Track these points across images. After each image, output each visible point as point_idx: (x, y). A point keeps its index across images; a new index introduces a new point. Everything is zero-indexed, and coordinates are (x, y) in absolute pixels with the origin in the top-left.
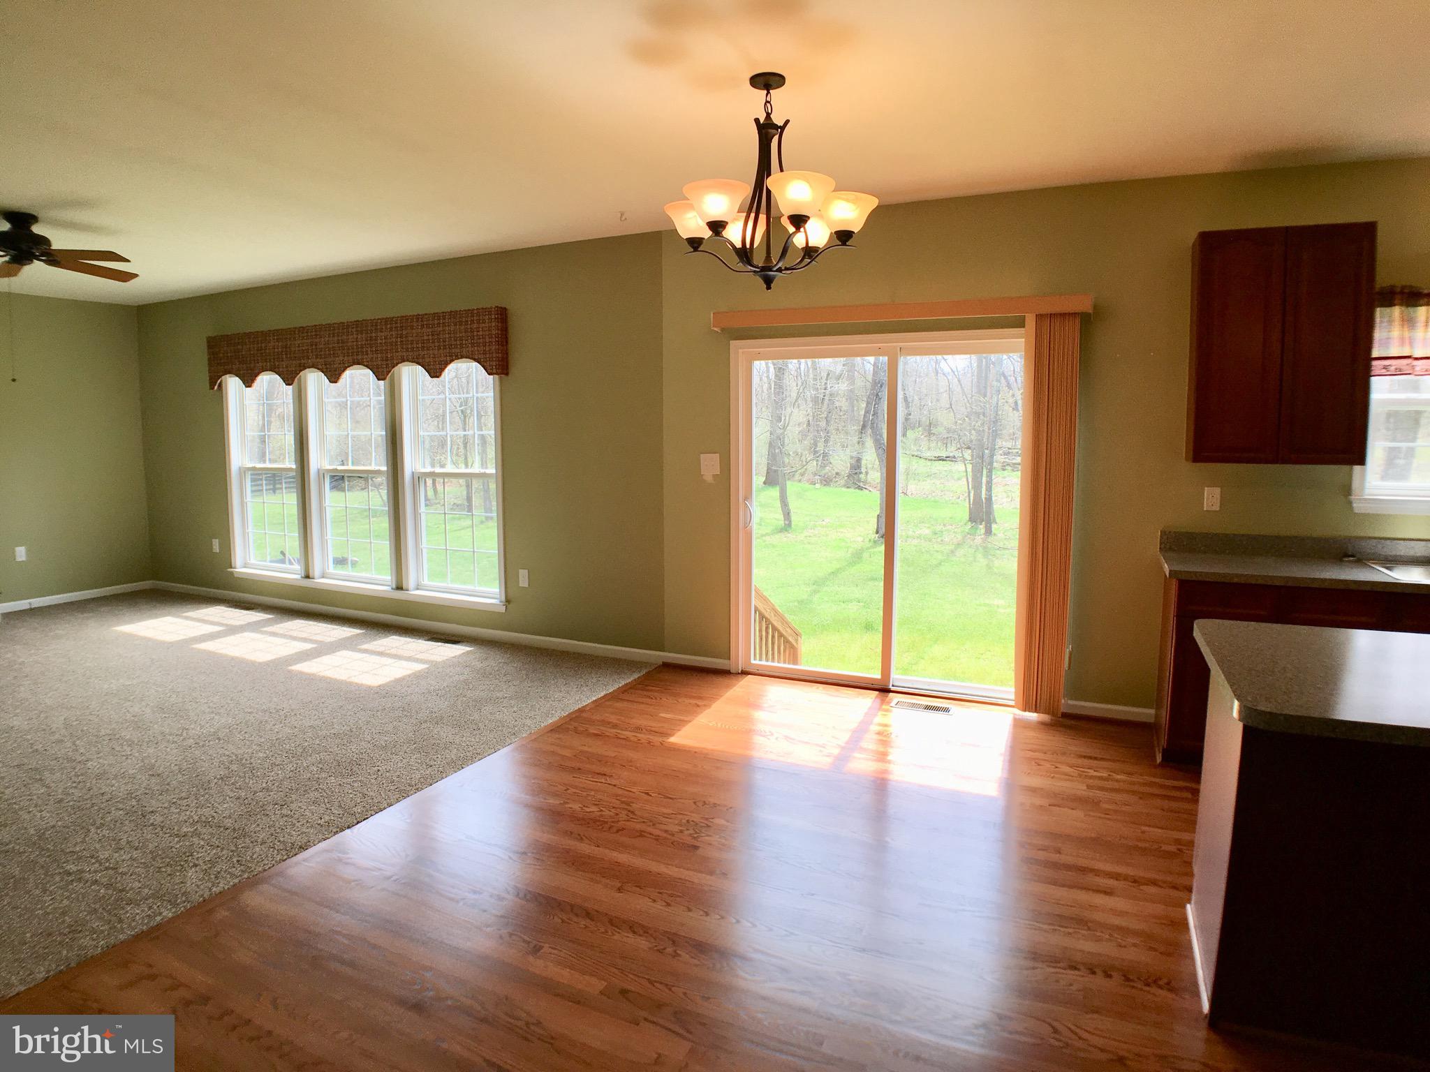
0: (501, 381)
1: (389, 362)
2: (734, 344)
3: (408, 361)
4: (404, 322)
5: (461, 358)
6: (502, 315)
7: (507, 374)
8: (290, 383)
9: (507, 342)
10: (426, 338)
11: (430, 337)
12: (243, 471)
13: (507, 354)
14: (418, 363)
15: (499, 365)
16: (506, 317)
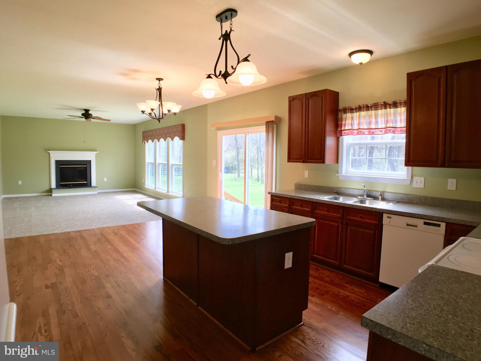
0: (184, 142)
1: (166, 137)
2: (218, 131)
4: (168, 128)
5: (176, 136)
6: (183, 126)
7: (184, 140)
8: (153, 142)
9: (184, 132)
11: (172, 131)
12: (148, 163)
13: (184, 135)
14: (170, 137)
15: (183, 138)
16: (184, 126)
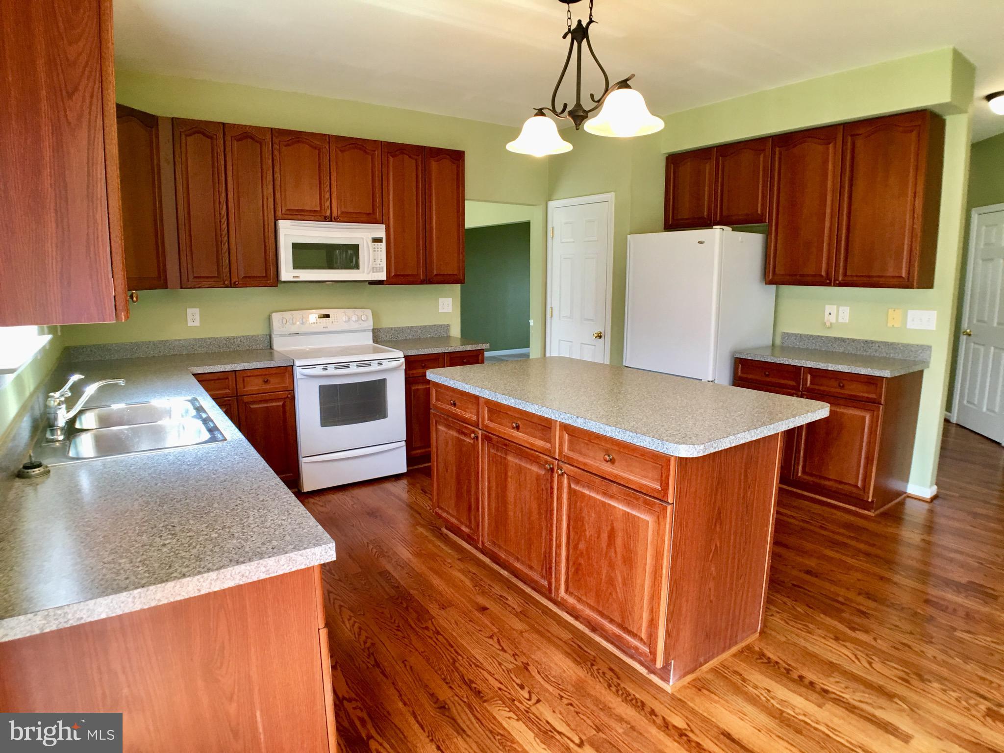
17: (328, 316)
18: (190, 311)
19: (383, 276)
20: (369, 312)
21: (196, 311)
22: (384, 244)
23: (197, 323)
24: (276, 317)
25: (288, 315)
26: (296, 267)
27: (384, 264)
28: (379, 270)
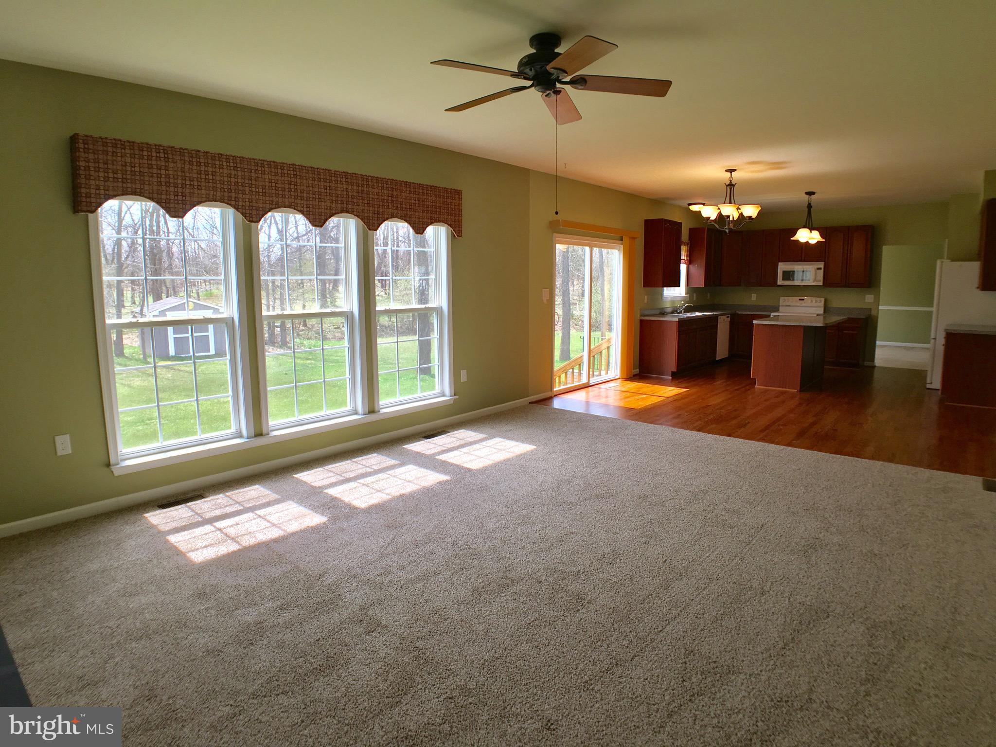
1: (381, 216)
3: (397, 217)
4: (395, 185)
5: (439, 221)
8: (254, 219)
10: (413, 201)
11: (417, 202)
14: (406, 221)
17: (803, 300)
18: (753, 295)
19: (821, 283)
20: (823, 300)
21: (755, 295)
22: (822, 271)
23: (755, 299)
24: (782, 299)
25: (786, 298)
26: (783, 279)
27: (822, 278)
28: (820, 281)
